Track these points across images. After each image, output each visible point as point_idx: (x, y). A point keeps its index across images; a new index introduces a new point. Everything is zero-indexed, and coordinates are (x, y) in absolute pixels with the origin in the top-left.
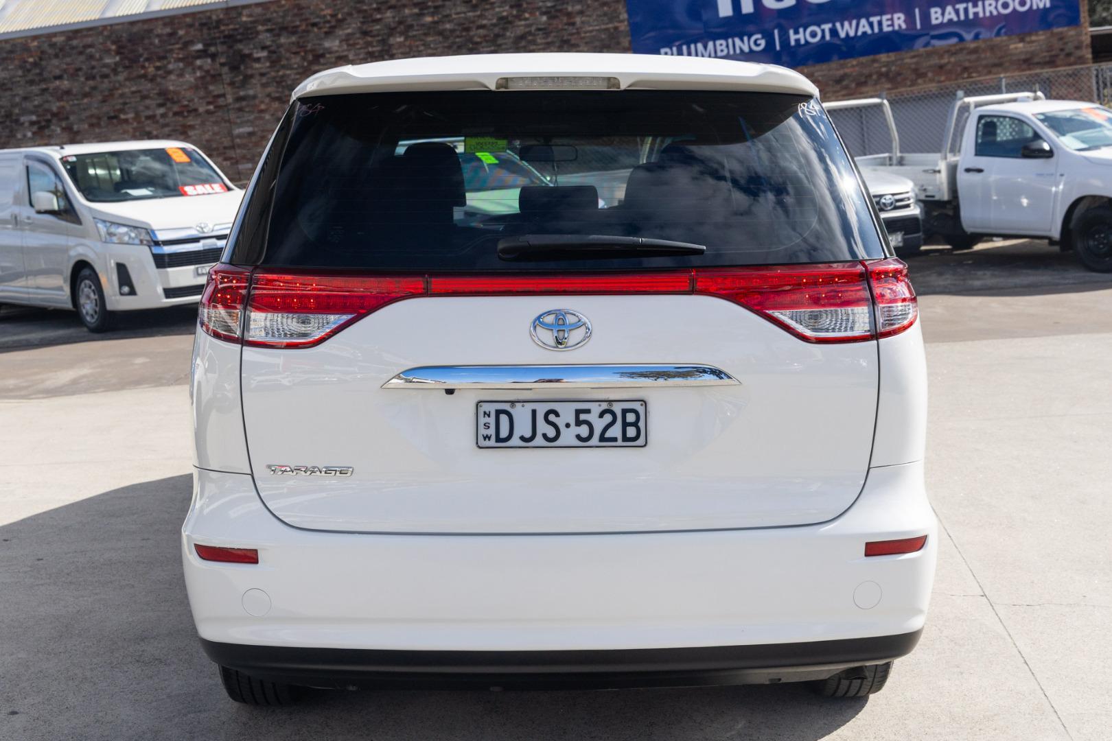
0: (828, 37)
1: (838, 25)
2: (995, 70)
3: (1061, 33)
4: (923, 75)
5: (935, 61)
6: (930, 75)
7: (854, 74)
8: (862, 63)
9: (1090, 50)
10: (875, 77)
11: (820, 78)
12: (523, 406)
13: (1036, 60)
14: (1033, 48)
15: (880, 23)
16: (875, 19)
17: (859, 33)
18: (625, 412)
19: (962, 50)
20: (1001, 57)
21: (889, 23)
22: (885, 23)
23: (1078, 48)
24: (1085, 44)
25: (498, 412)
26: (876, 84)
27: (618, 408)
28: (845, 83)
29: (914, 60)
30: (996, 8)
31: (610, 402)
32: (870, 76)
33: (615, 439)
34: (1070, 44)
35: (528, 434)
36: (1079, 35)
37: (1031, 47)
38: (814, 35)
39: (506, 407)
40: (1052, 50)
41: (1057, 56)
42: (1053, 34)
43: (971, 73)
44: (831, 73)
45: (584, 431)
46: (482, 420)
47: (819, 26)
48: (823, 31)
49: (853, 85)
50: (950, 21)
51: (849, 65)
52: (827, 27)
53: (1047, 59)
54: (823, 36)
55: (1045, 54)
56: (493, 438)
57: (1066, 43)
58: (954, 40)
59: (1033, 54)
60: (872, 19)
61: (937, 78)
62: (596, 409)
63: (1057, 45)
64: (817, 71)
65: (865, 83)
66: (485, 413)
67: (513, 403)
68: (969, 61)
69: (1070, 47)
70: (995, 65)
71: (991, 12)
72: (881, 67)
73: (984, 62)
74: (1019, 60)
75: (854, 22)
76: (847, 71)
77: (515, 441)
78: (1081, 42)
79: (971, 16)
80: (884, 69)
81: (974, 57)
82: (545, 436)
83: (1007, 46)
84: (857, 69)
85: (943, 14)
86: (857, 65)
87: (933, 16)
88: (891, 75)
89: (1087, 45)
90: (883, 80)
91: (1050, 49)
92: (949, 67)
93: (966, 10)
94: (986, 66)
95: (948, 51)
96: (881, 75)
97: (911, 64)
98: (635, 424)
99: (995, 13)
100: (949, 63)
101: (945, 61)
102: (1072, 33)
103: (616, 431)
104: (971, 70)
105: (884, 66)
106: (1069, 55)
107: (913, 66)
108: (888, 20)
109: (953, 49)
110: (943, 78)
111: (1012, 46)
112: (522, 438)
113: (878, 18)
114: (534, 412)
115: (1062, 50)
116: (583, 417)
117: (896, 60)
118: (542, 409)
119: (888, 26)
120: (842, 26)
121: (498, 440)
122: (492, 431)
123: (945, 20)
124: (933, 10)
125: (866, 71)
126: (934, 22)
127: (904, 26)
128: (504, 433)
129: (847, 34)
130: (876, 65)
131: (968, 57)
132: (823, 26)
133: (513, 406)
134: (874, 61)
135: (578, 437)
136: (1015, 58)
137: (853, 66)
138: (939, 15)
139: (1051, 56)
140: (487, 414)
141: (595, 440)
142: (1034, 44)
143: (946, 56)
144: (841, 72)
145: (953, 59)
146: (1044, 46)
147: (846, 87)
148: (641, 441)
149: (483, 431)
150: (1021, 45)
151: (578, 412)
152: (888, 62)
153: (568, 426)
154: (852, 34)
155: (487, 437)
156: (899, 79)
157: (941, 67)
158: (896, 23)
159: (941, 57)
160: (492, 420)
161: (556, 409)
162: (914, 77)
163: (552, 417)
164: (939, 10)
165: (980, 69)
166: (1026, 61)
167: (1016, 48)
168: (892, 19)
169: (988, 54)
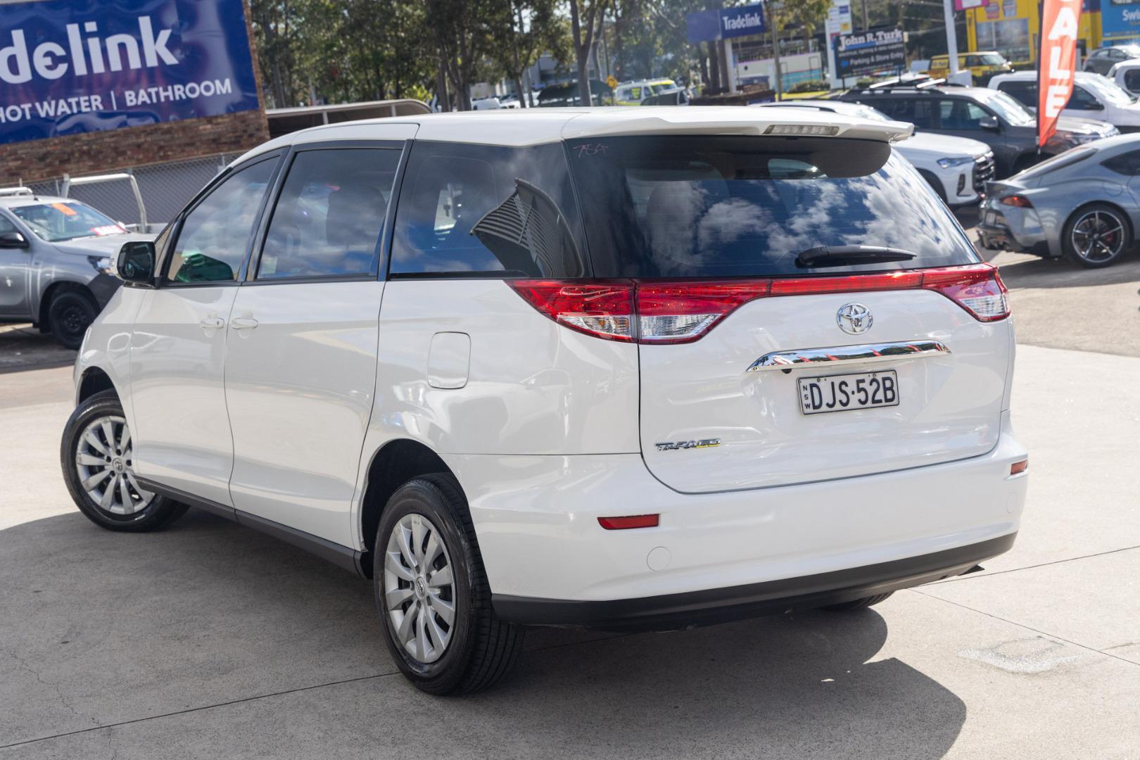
0: (28, 117)
1: (37, 105)
2: (187, 149)
3: (243, 116)
4: (123, 153)
5: (133, 140)
6: (129, 153)
7: (57, 152)
8: (64, 142)
9: (268, 132)
10: (77, 155)
11: (24, 156)
12: (825, 380)
13: (224, 140)
14: (220, 130)
15: (78, 104)
16: (73, 100)
17: (59, 113)
18: (884, 379)
19: (156, 130)
20: (192, 138)
21: (87, 104)
22: (83, 104)
23: (258, 130)
24: (263, 127)
25: (812, 386)
26: (78, 162)
27: (879, 377)
28: (48, 161)
29: (114, 139)
30: (184, 92)
31: (874, 373)
32: (72, 153)
33: (880, 401)
34: (251, 126)
35: (831, 402)
36: (258, 117)
37: (218, 128)
38: (14, 114)
39: (814, 381)
40: (235, 132)
41: (241, 136)
42: (236, 117)
43: (167, 151)
44: (34, 151)
45: (862, 396)
46: (804, 393)
47: (19, 106)
48: (23, 110)
49: (57, 163)
50: (144, 103)
51: (52, 143)
52: (27, 106)
53: (233, 139)
54: (24, 115)
55: (231, 135)
56: (811, 406)
57: (248, 125)
58: (151, 121)
59: (220, 135)
60: (70, 100)
61: (135, 157)
62: (868, 378)
63: (240, 126)
64: (21, 149)
65: (68, 161)
66: (804, 387)
67: (818, 378)
68: (164, 140)
69: (251, 129)
70: (188, 145)
71: (180, 96)
72: (82, 146)
73: (178, 142)
74: (208, 140)
75: (53, 103)
76: (49, 149)
77: (824, 408)
78: (261, 125)
79: (163, 99)
80: (85, 148)
81: (168, 136)
82: (841, 401)
83: (197, 127)
84: (59, 147)
85: (137, 97)
86: (60, 143)
87: (128, 99)
88: (92, 153)
89: (266, 127)
90: (85, 158)
91: (235, 130)
92: (146, 146)
93: (157, 94)
94: (179, 145)
95: (144, 131)
96: (82, 153)
97: (111, 143)
98: (891, 389)
99: (184, 97)
100: (146, 141)
101: (142, 140)
102: (252, 116)
103: (880, 396)
104: (167, 149)
105: (86, 145)
106: (251, 136)
107: (112, 145)
108: (85, 101)
109: (149, 129)
110: (141, 156)
111: (201, 128)
112: (828, 405)
113: (76, 99)
114: (833, 384)
115: (245, 131)
116: (861, 385)
117: (96, 139)
118: (837, 381)
119: (86, 107)
120: (42, 106)
121: (815, 407)
122: (809, 401)
123: (139, 103)
124: (127, 93)
125: (68, 150)
126: (129, 104)
127: (101, 107)
128: (817, 403)
129: (47, 113)
130: (77, 144)
131: (163, 137)
132: (23, 106)
133: (819, 381)
134: (75, 140)
135: (860, 401)
136: (204, 138)
137: (55, 144)
138: (133, 97)
139: (236, 137)
140: (805, 388)
141: (869, 404)
142: (221, 126)
143: (143, 136)
144: (44, 150)
145: (149, 139)
146: (229, 128)
147: (50, 165)
148: (895, 402)
149: (805, 402)
150: (209, 126)
151: (859, 382)
152: (89, 141)
153: (853, 393)
154: (52, 113)
155: (808, 406)
156: (101, 157)
157: (139, 146)
158: (94, 104)
159: (138, 136)
160: (808, 392)
161: (846, 381)
162: (114, 155)
163: (844, 387)
164: (133, 93)
165: (174, 148)
166: (214, 141)
167: (205, 130)
168: (89, 101)
169: (181, 135)
